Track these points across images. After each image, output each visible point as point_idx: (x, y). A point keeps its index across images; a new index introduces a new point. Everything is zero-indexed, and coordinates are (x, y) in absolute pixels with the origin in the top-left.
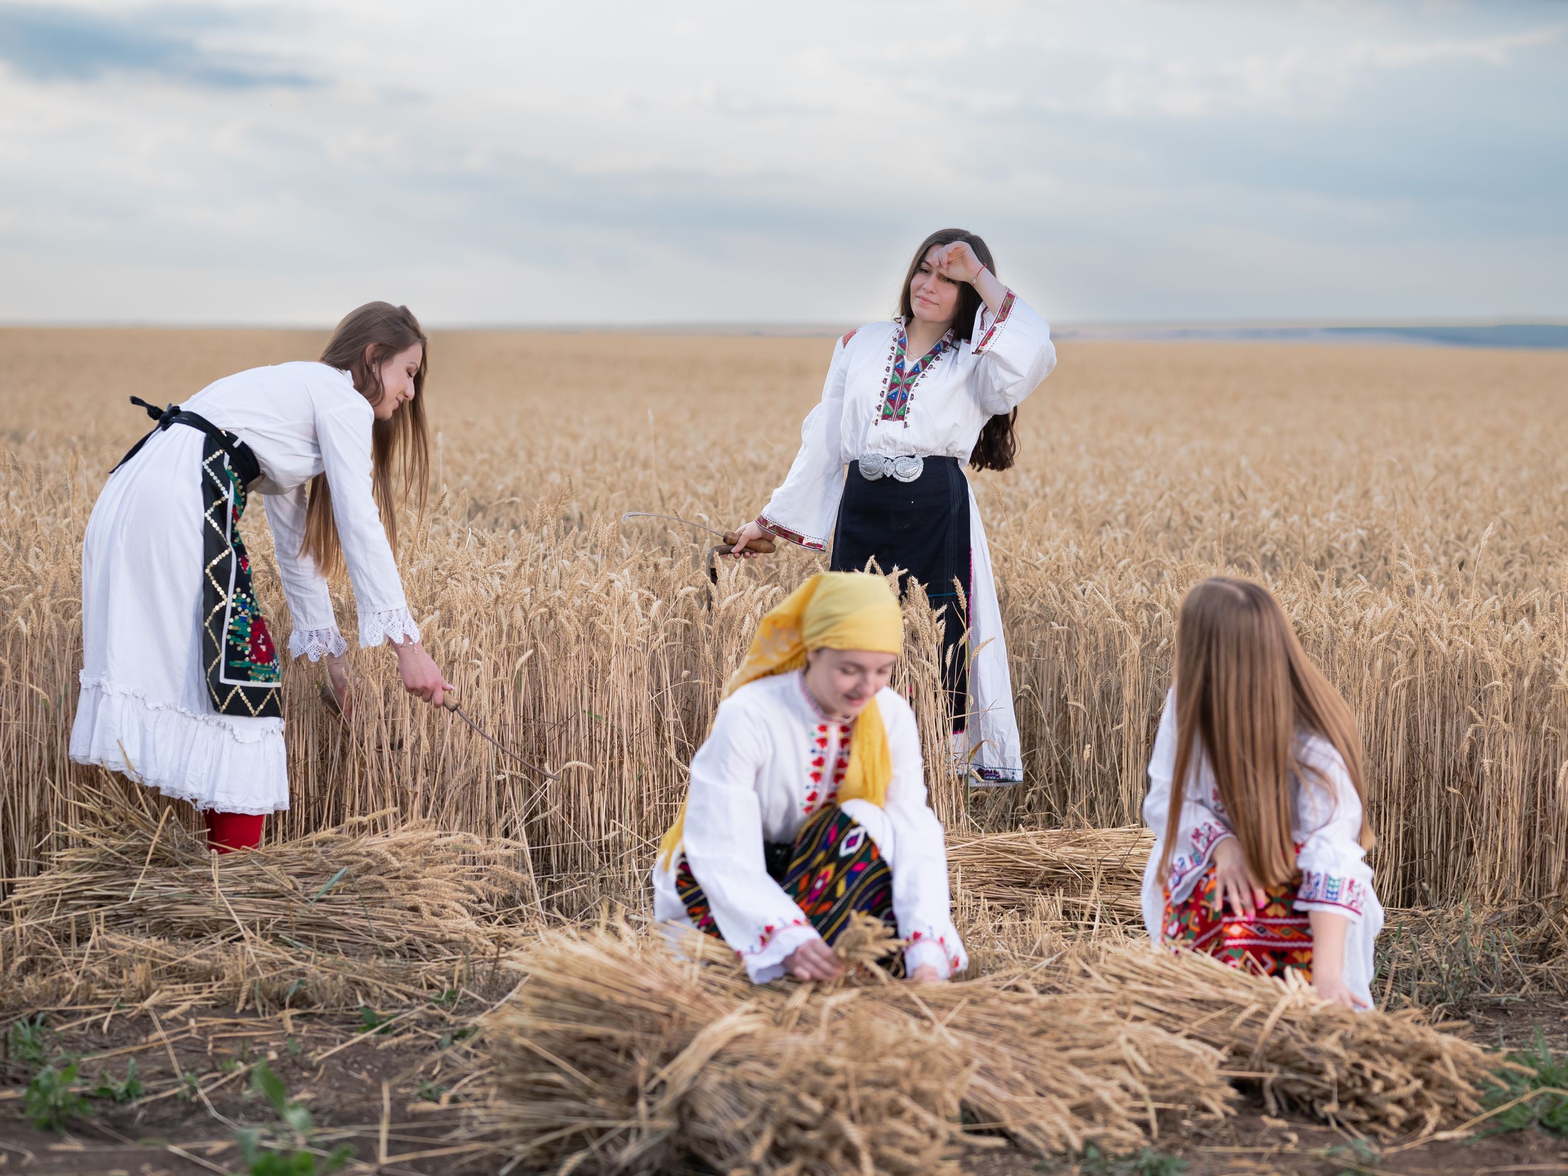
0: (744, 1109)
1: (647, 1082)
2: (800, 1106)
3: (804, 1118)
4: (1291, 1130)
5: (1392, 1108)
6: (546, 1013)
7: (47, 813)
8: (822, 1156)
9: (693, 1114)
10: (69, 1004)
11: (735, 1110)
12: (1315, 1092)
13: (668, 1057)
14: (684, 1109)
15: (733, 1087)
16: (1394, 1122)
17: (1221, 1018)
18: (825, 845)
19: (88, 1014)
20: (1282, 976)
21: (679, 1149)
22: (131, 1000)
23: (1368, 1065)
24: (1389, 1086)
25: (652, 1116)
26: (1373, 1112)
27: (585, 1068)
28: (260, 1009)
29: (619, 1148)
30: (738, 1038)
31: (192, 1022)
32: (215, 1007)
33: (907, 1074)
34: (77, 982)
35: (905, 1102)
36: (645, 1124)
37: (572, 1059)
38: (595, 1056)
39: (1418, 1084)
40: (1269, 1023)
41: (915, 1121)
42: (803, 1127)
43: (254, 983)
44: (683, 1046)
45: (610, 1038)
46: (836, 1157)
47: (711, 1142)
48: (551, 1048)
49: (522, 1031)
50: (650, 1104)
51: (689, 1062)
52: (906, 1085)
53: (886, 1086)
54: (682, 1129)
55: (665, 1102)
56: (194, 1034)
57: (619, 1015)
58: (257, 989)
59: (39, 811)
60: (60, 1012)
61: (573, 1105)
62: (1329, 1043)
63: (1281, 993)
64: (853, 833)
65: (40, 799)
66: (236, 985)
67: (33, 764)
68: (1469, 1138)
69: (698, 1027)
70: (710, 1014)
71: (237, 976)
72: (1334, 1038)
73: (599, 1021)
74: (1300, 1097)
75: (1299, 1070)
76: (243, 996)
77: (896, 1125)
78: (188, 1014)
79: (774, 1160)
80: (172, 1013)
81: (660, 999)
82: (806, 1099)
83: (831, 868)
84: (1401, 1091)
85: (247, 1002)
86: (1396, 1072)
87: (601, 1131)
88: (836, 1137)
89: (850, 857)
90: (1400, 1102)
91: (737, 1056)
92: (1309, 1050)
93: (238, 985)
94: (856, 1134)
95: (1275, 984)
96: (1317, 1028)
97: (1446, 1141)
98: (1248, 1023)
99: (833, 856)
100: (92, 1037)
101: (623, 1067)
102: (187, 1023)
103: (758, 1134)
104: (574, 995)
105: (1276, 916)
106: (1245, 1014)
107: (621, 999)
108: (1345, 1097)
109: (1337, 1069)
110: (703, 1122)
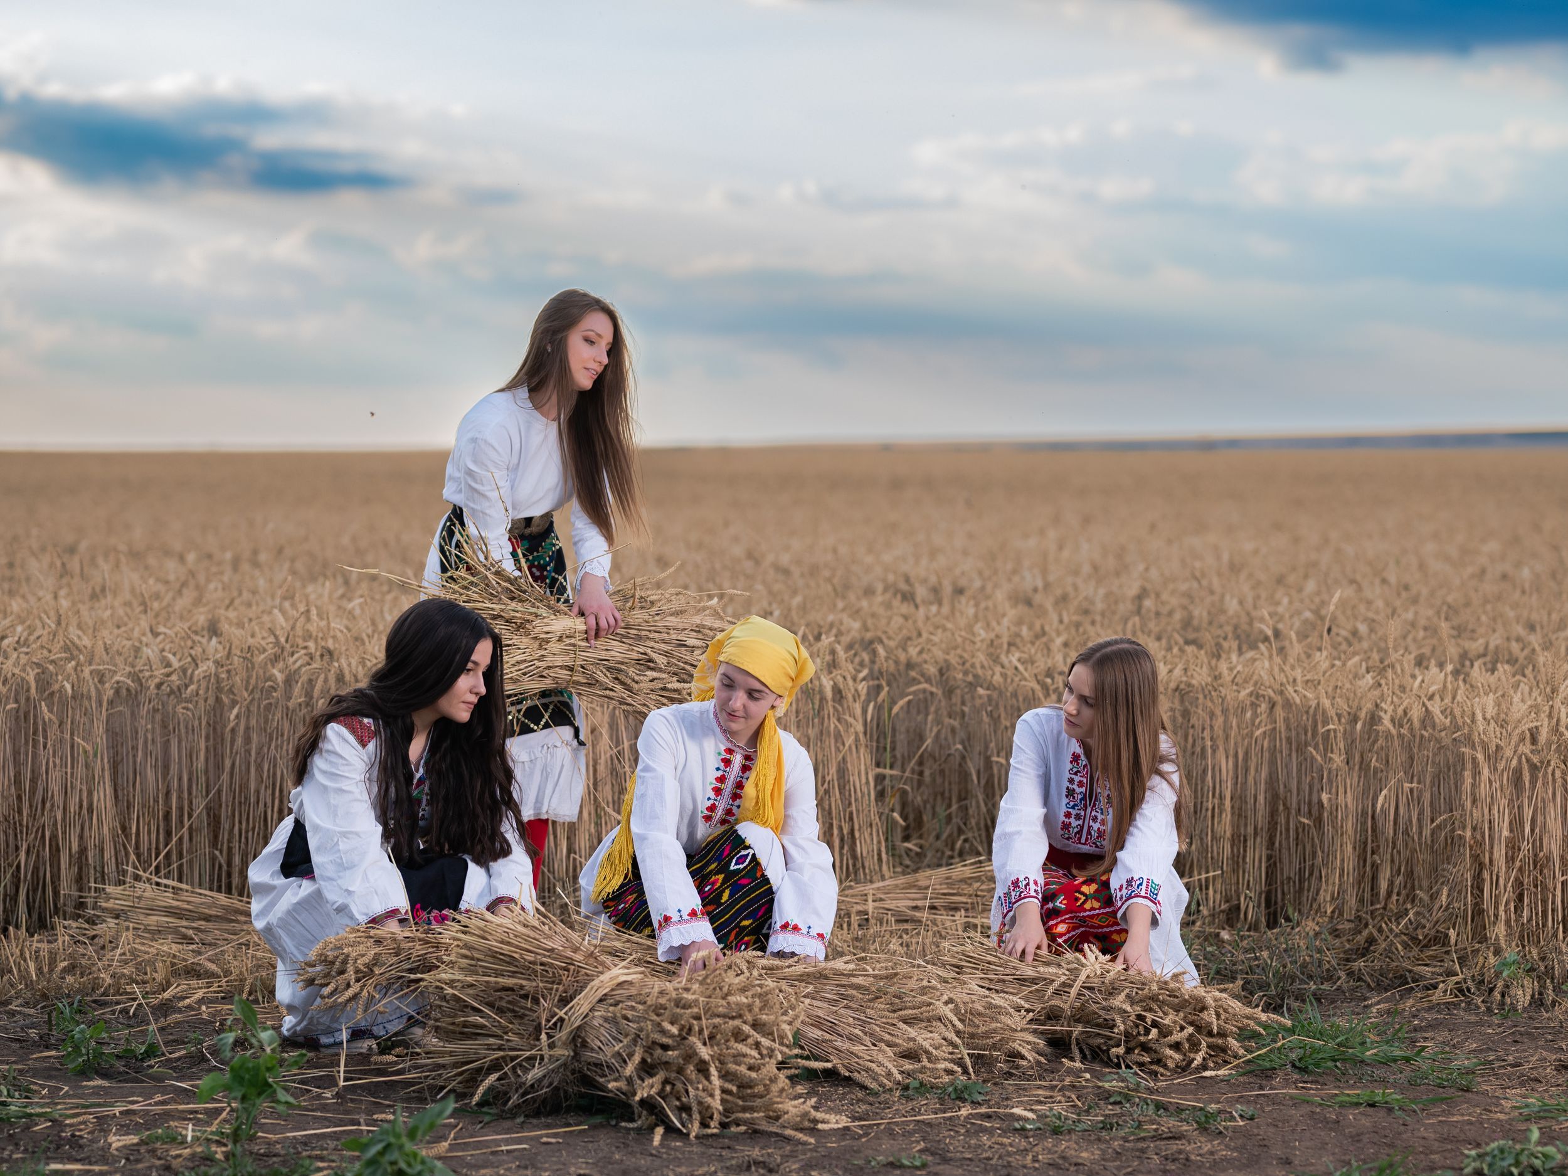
0: (621, 1037)
1: (548, 1021)
2: (663, 1032)
3: (665, 1040)
4: (1086, 1070)
5: (1169, 1052)
6: (471, 970)
7: (86, 849)
8: (680, 1071)
9: (585, 1044)
10: (103, 995)
11: (615, 1038)
12: (1110, 1042)
13: (564, 1001)
14: (578, 1040)
15: (612, 1020)
16: (1171, 1064)
17: (1037, 991)
18: (719, 858)
19: (118, 1003)
20: (1081, 951)
21: (573, 1072)
22: (154, 993)
23: (1149, 1016)
24: (1164, 1032)
25: (551, 1046)
26: (1155, 1056)
27: (500, 1011)
28: (261, 999)
29: (526, 1071)
30: (620, 985)
31: (204, 1008)
32: (223, 998)
33: (750, 1007)
34: (109, 981)
35: (746, 1028)
36: (546, 1052)
37: (491, 1005)
38: (509, 1002)
39: (1190, 1030)
40: (1073, 992)
41: (757, 1045)
42: (665, 1048)
43: (256, 978)
44: (577, 993)
45: (522, 987)
46: (690, 1069)
47: (599, 1065)
48: (475, 997)
49: (451, 983)
50: (549, 1036)
51: (583, 1003)
52: (749, 1017)
53: (733, 1018)
54: (576, 1056)
55: (562, 1035)
56: (205, 1016)
57: (527, 970)
58: (258, 983)
59: (79, 846)
60: (95, 1001)
61: (492, 1041)
62: (1119, 1001)
63: (1083, 965)
64: (744, 852)
65: (81, 837)
66: (241, 980)
67: (73, 808)
68: (1230, 1075)
69: (590, 978)
70: (600, 969)
71: (241, 973)
72: (1122, 996)
73: (513, 974)
74: (1099, 1047)
75: (1098, 1025)
76: (247, 989)
77: (741, 1048)
78: (201, 1001)
79: (643, 1074)
80: (188, 1001)
81: (561, 957)
82: (667, 1025)
83: (721, 877)
84: (1177, 1037)
85: (250, 993)
86: (1169, 1019)
87: (513, 1059)
88: (690, 1055)
89: (738, 871)
90: (1176, 1046)
91: (618, 998)
92: (1103, 1009)
93: (243, 980)
94: (704, 1052)
95: (1078, 959)
96: (1112, 990)
97: (1211, 1078)
98: (1057, 993)
99: (724, 868)
100: (121, 1020)
101: (531, 1010)
102: (200, 1008)
103: (631, 1055)
104: (494, 955)
105: (1093, 909)
106: (1055, 985)
107: (530, 957)
108: (1132, 1044)
109: (1124, 1023)
110: (592, 1050)
